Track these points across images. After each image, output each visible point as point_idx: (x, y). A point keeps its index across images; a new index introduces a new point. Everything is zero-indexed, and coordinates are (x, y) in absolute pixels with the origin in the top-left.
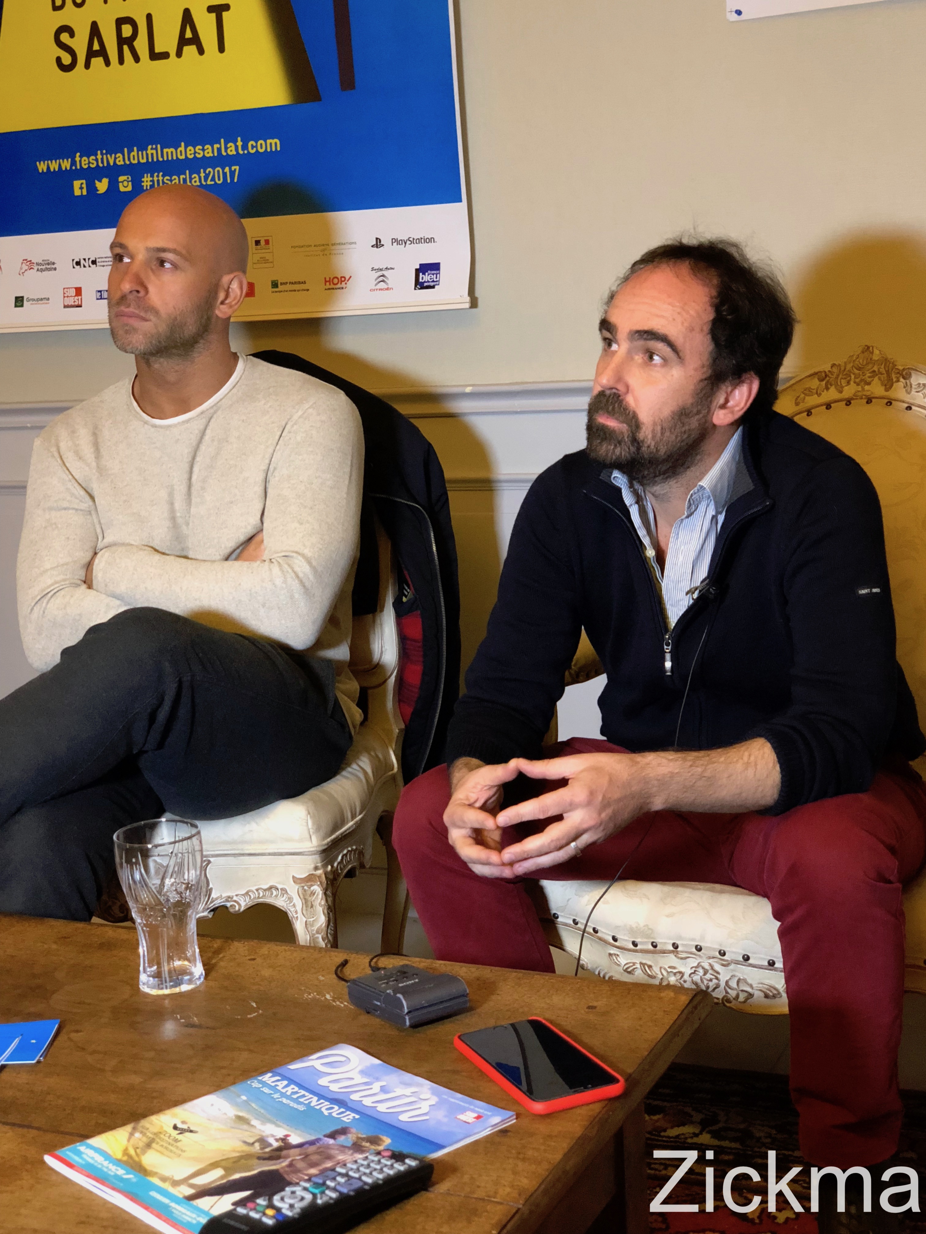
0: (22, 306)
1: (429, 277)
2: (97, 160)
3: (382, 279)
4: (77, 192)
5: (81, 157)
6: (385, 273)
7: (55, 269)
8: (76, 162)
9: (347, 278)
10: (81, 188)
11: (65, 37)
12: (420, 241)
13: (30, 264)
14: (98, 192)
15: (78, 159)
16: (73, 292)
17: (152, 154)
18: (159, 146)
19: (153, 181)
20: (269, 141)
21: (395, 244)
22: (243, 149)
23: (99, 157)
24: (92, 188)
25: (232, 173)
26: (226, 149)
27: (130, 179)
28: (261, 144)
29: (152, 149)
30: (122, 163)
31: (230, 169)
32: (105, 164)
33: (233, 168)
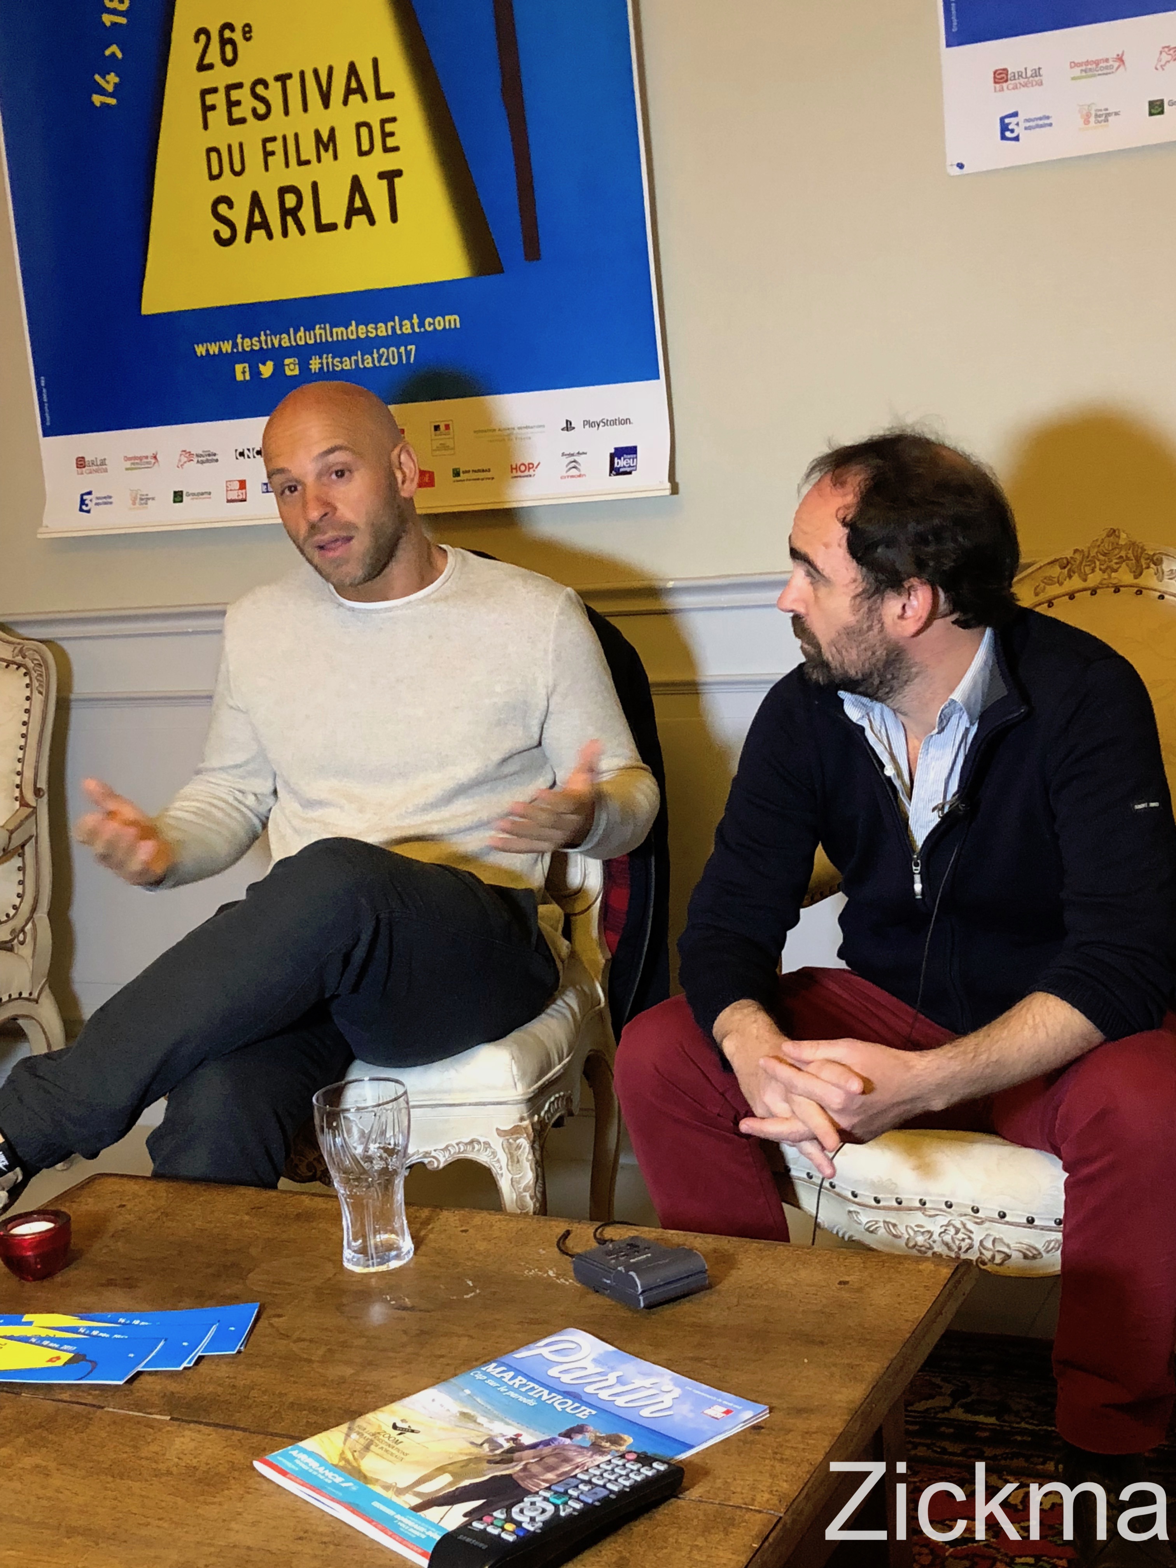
0: (181, 501)
1: (625, 463)
2: (260, 342)
3: (574, 465)
4: (239, 377)
5: (243, 338)
6: (576, 458)
7: (217, 461)
8: (237, 344)
9: (535, 465)
10: (244, 372)
11: (223, 209)
12: (614, 422)
13: (189, 455)
14: (263, 377)
15: (239, 340)
16: (237, 485)
17: (321, 335)
18: (328, 326)
19: (322, 363)
20: (447, 318)
21: (587, 427)
22: (419, 327)
23: (263, 338)
24: (255, 373)
25: (408, 354)
26: (401, 326)
27: (297, 362)
28: (439, 322)
29: (320, 328)
30: (288, 344)
31: (406, 349)
32: (270, 346)
33: (409, 347)
